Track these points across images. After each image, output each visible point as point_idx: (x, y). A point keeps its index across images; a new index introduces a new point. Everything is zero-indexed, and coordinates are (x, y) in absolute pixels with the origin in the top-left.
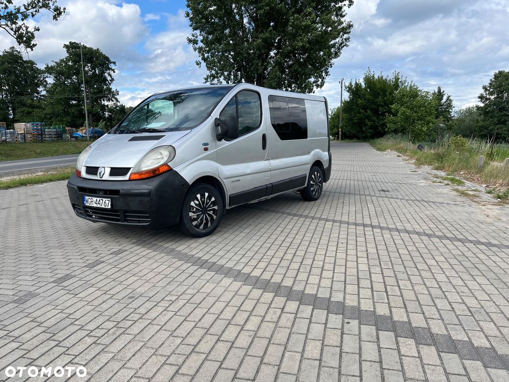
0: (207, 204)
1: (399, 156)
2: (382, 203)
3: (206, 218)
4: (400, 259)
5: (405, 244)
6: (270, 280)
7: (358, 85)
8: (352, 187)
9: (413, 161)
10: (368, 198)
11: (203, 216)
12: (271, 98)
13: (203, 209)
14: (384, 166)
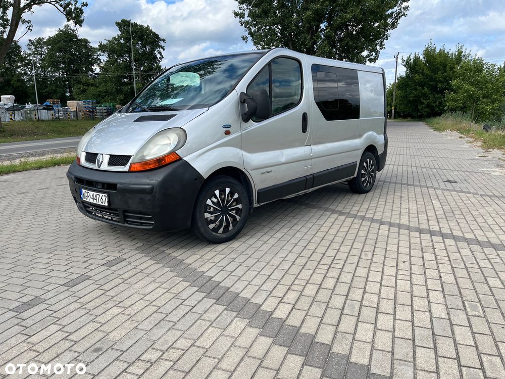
0: (228, 202)
1: (461, 138)
2: (450, 198)
3: (227, 220)
4: (492, 298)
5: (494, 268)
6: (300, 327)
7: (417, 59)
8: (410, 175)
9: (479, 144)
10: (431, 191)
11: (223, 218)
12: (316, 68)
13: (223, 208)
14: (445, 149)
